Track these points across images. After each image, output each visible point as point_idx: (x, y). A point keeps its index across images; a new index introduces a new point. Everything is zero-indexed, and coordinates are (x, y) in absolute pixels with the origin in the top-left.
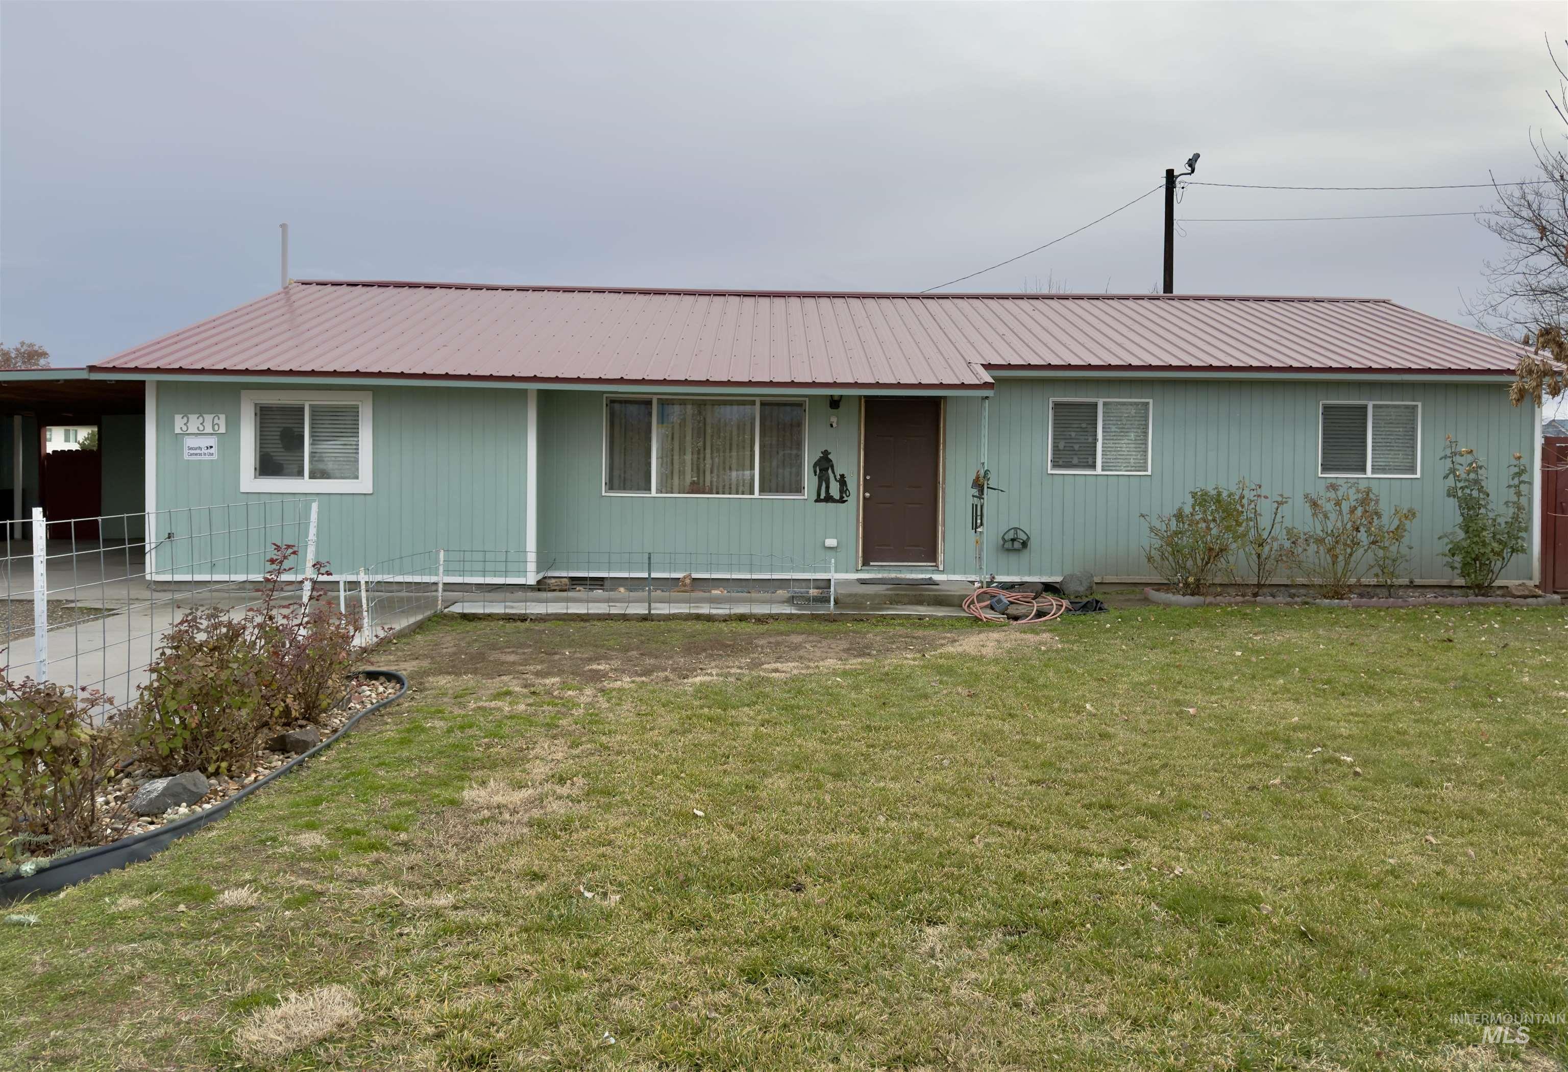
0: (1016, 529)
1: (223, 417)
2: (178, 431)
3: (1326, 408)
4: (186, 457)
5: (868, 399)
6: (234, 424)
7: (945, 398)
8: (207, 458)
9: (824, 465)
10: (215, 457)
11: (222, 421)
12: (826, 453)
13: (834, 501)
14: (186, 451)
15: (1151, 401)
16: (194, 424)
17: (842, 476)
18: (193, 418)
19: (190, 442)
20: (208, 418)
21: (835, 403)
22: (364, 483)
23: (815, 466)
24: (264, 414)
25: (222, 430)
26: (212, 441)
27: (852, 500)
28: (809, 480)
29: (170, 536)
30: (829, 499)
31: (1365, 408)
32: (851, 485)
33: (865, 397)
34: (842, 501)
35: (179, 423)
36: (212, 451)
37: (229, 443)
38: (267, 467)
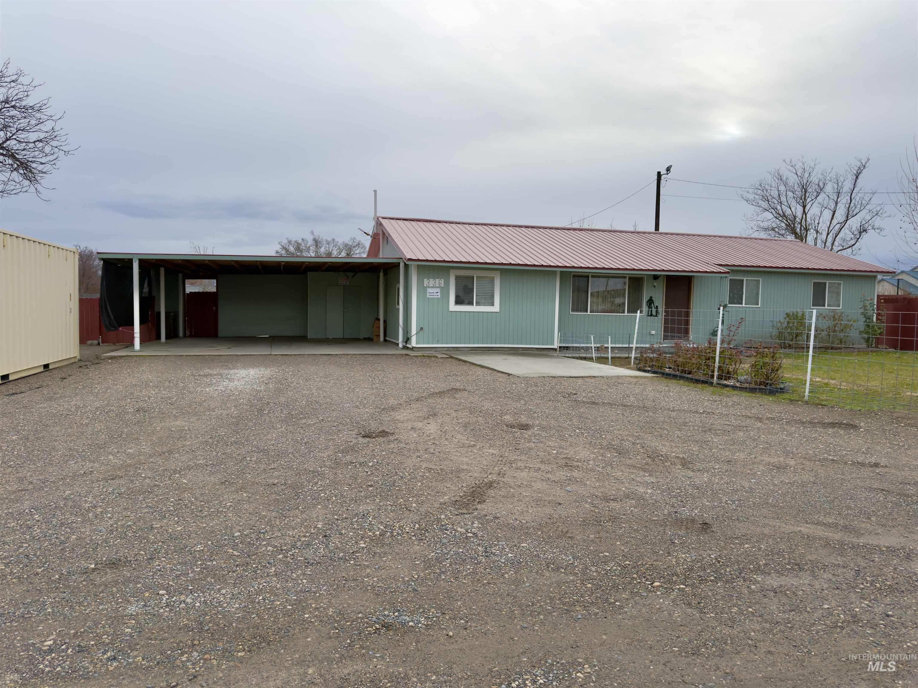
1: (443, 280)
2: (425, 285)
3: (814, 283)
4: (428, 296)
5: (667, 276)
6: (447, 284)
7: (693, 276)
8: (436, 297)
9: (650, 302)
10: (439, 297)
11: (442, 281)
12: (651, 297)
13: (654, 316)
14: (428, 294)
15: (761, 279)
16: (432, 282)
17: (657, 306)
18: (431, 280)
19: (429, 290)
20: (437, 280)
21: (656, 277)
22: (496, 308)
23: (647, 302)
24: (458, 279)
25: (443, 286)
26: (438, 290)
27: (660, 316)
28: (645, 308)
29: (422, 329)
30: (651, 315)
31: (825, 283)
32: (660, 310)
33: (666, 275)
34: (656, 316)
35: (426, 281)
36: (438, 294)
37: (445, 291)
38: (459, 301)
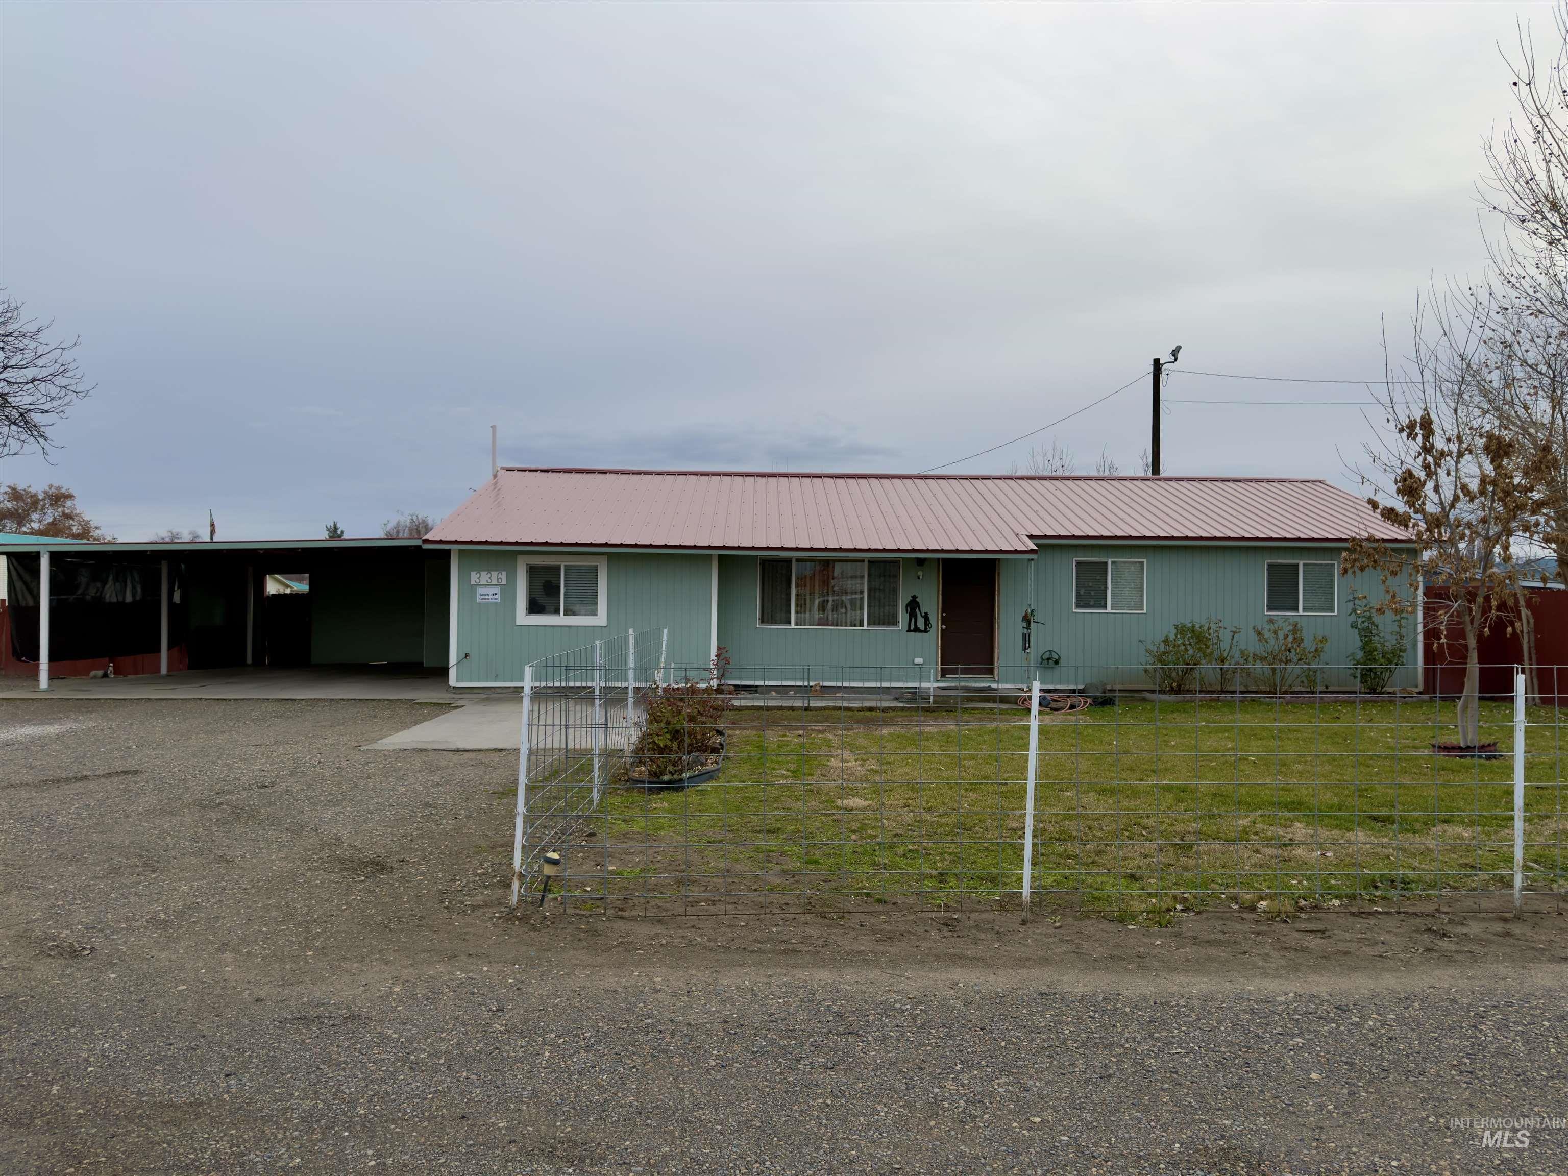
0: (1050, 651)
1: (504, 573)
2: (473, 583)
3: (1270, 565)
4: (478, 601)
5: (945, 561)
6: (512, 578)
7: (999, 560)
8: (493, 601)
9: (913, 606)
10: (499, 601)
11: (503, 576)
12: (914, 597)
13: (921, 631)
14: (478, 597)
15: (1145, 561)
16: (484, 577)
17: (926, 614)
18: (484, 574)
19: (481, 590)
20: (494, 574)
21: (921, 562)
22: (601, 619)
23: (907, 606)
24: (532, 571)
25: (504, 582)
26: (496, 590)
27: (933, 630)
28: (903, 616)
29: (467, 656)
30: (917, 630)
31: (1298, 565)
32: (933, 620)
33: (943, 559)
34: (926, 631)
35: (474, 577)
36: (496, 597)
37: (508, 591)
38: (534, 608)
